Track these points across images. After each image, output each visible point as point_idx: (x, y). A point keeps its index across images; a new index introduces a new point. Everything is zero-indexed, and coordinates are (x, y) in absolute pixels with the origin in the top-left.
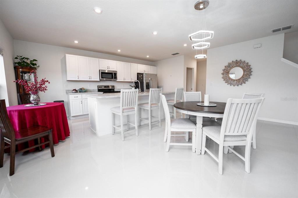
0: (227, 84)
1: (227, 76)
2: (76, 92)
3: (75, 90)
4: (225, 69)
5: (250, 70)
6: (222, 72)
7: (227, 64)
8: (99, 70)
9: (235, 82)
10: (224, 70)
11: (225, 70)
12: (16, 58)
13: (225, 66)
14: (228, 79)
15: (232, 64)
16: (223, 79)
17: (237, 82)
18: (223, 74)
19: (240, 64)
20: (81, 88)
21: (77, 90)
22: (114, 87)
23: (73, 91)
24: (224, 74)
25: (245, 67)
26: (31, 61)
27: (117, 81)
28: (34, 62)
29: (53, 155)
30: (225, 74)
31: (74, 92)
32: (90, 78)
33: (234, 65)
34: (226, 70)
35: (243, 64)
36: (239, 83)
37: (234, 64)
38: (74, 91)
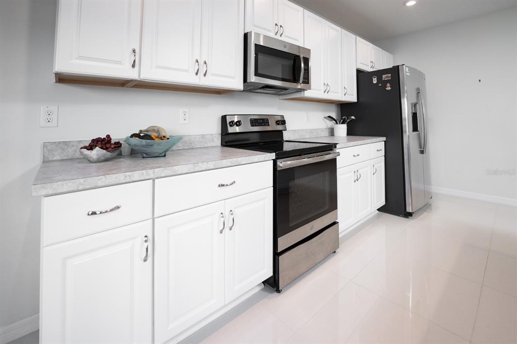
2: (107, 160)
3: (104, 143)
8: (246, 36)
20: (144, 128)
21: (118, 145)
22: (283, 122)
23: (90, 147)
27: (308, 94)
31: (98, 161)
32: (201, 68)
38: (97, 152)
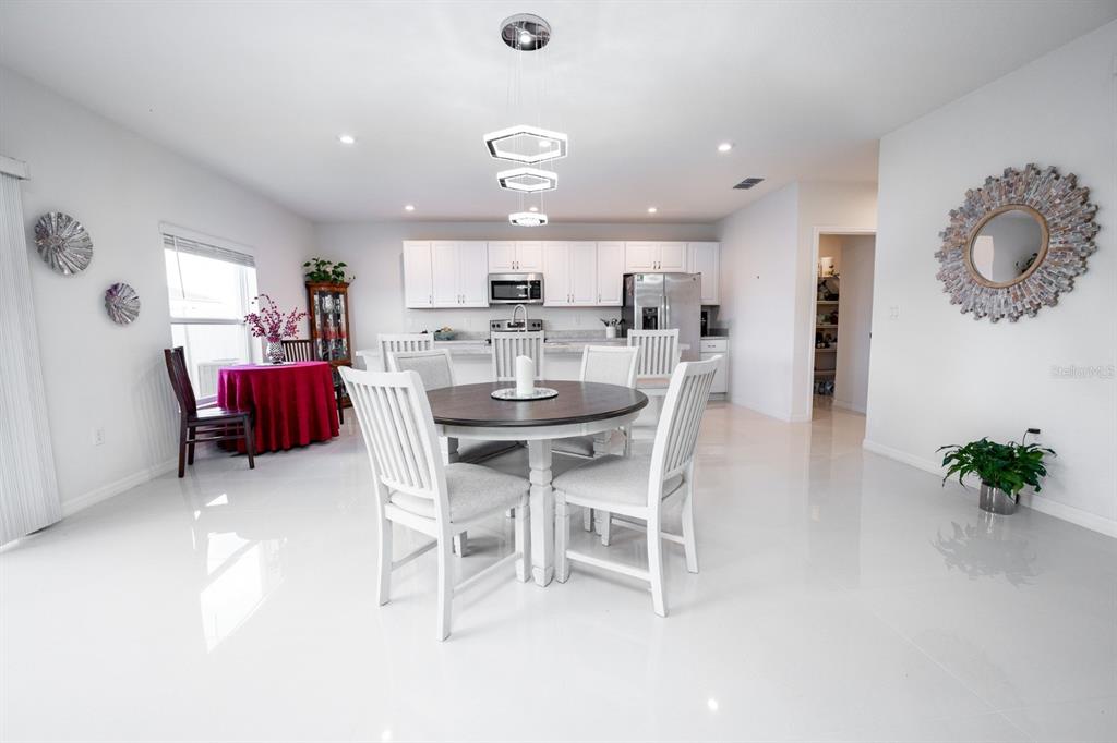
0: (959, 307)
1: (958, 268)
4: (950, 230)
5: (1089, 218)
6: (939, 244)
7: (960, 201)
8: (488, 275)
9: (1001, 296)
10: (945, 235)
11: (952, 236)
12: (307, 264)
13: (953, 214)
14: (964, 280)
15: (985, 197)
16: (942, 285)
17: (1011, 300)
18: (941, 256)
19: (1028, 189)
22: (540, 324)
24: (945, 257)
25: (1055, 206)
26: (335, 267)
27: (545, 305)
28: (340, 269)
29: (252, 466)
30: (949, 256)
33: (992, 199)
34: (958, 234)
35: (1041, 189)
36: (1019, 305)
37: (995, 194)
